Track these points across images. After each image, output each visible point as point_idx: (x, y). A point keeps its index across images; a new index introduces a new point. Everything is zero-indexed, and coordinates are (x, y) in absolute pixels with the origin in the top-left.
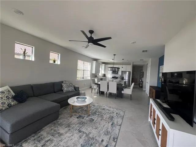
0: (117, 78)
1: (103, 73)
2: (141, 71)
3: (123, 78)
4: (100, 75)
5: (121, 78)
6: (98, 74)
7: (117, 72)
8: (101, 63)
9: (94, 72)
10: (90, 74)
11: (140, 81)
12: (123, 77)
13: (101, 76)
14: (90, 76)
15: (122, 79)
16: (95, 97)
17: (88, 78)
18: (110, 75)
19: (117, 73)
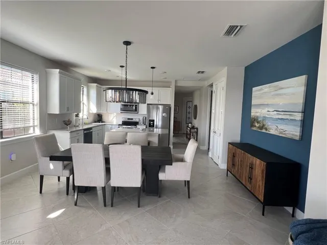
0: (135, 124)
1: (94, 110)
2: (190, 104)
3: (151, 124)
4: (85, 117)
5: (147, 123)
6: (77, 116)
7: (136, 108)
8: (83, 79)
9: (55, 108)
10: (37, 115)
11: (188, 126)
12: (153, 121)
13: (87, 121)
14: (37, 122)
15: (150, 126)
16: (53, 215)
17: (31, 131)
18: (114, 117)
19: (136, 110)
